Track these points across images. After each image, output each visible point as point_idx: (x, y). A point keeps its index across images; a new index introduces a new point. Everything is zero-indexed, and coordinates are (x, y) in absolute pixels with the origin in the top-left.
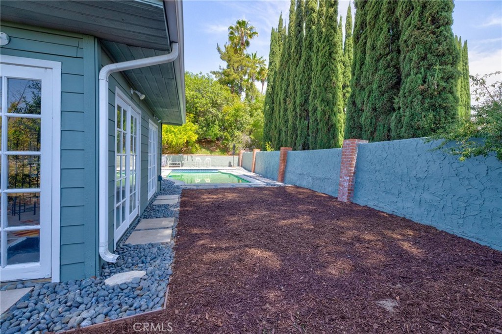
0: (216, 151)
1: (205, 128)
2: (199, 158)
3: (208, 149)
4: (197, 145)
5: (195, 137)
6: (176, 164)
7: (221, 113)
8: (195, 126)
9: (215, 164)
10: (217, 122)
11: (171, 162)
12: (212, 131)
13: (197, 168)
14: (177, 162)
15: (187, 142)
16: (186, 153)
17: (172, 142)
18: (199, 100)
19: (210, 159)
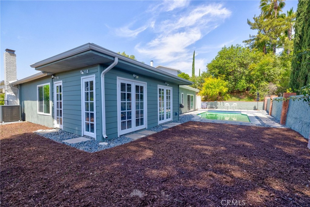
0: (245, 98)
1: (234, 83)
2: (228, 104)
3: (238, 97)
4: (228, 95)
5: (225, 90)
6: (212, 107)
7: (248, 70)
8: (226, 82)
9: (241, 108)
10: (244, 77)
11: (209, 106)
12: (240, 84)
13: (226, 110)
14: (213, 106)
15: (220, 93)
16: (220, 100)
17: (210, 93)
18: (228, 64)
19: (236, 104)
